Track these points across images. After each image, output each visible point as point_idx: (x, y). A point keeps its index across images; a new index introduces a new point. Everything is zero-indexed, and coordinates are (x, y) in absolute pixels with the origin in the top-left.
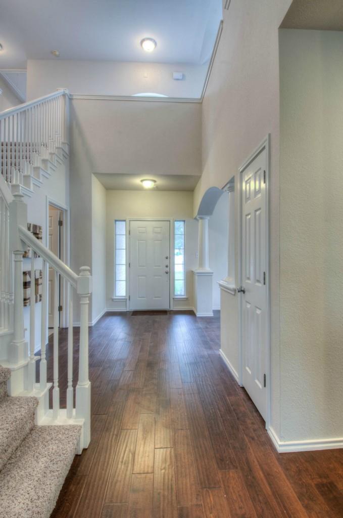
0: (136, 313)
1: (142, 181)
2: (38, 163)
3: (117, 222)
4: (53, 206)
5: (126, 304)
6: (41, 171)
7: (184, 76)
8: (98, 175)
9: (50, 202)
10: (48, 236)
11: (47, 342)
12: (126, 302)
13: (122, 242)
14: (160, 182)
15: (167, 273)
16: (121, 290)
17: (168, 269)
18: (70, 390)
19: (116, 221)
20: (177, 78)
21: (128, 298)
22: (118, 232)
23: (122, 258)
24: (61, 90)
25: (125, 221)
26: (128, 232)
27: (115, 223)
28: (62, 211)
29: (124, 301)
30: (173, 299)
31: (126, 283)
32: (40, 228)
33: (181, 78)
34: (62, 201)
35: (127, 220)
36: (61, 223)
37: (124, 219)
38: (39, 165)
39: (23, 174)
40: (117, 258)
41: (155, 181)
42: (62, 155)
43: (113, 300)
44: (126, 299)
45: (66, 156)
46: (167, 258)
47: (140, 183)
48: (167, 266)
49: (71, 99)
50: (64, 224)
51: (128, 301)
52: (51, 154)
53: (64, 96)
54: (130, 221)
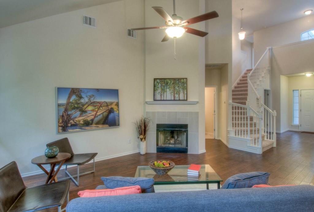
0: (303, 132)
1: (305, 74)
3: (294, 91)
6: (262, 81)
16: (296, 121)
21: (300, 125)
22: (295, 95)
23: (297, 107)
24: (268, 48)
26: (300, 95)
28: (268, 91)
29: (297, 126)
34: (268, 87)
37: (298, 89)
38: (261, 79)
40: (294, 108)
42: (268, 72)
43: (292, 125)
44: (299, 126)
45: (270, 71)
50: (269, 95)
51: (300, 127)
52: (265, 73)
53: (269, 49)
54: (301, 90)
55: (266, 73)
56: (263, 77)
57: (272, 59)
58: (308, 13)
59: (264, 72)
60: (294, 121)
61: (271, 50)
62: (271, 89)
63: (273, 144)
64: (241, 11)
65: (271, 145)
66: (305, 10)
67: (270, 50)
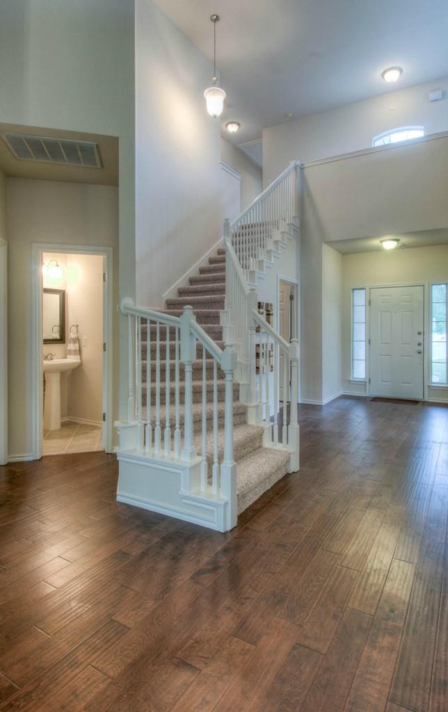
0: (376, 399)
1: (381, 242)
2: (270, 246)
3: (355, 291)
4: (284, 282)
5: (365, 387)
6: (272, 253)
7: (444, 94)
8: (329, 243)
9: (280, 280)
10: (279, 312)
11: (278, 411)
12: (365, 385)
13: (360, 314)
14: (404, 240)
15: (419, 353)
16: (360, 371)
17: (421, 348)
18: (285, 427)
19: (354, 289)
20: (435, 98)
21: (367, 380)
22: (356, 302)
23: (360, 333)
24: (292, 164)
25: (363, 289)
26: (368, 301)
27: (353, 292)
28: (293, 286)
29: (362, 384)
30: (429, 386)
31: (366, 363)
32: (271, 306)
33: (441, 97)
34: (292, 276)
35: (367, 288)
36: (291, 298)
37: (363, 287)
38: (271, 248)
39: (258, 260)
40: (355, 334)
41: (397, 240)
42: (292, 231)
43: (349, 381)
44: (365, 382)
45: (297, 230)
46: (419, 334)
47: (380, 244)
48: (419, 345)
49: (302, 169)
50: (295, 298)
51: (368, 384)
52: (282, 233)
53: (295, 168)
54: (370, 289)
55: (284, 232)
56: (276, 242)
57: (303, 200)
58: (392, 77)
59: (282, 229)
60: (355, 371)
61: (301, 170)
62: (299, 284)
63: (288, 461)
64: (213, 23)
65: (279, 469)
66: (387, 67)
67: (298, 169)
